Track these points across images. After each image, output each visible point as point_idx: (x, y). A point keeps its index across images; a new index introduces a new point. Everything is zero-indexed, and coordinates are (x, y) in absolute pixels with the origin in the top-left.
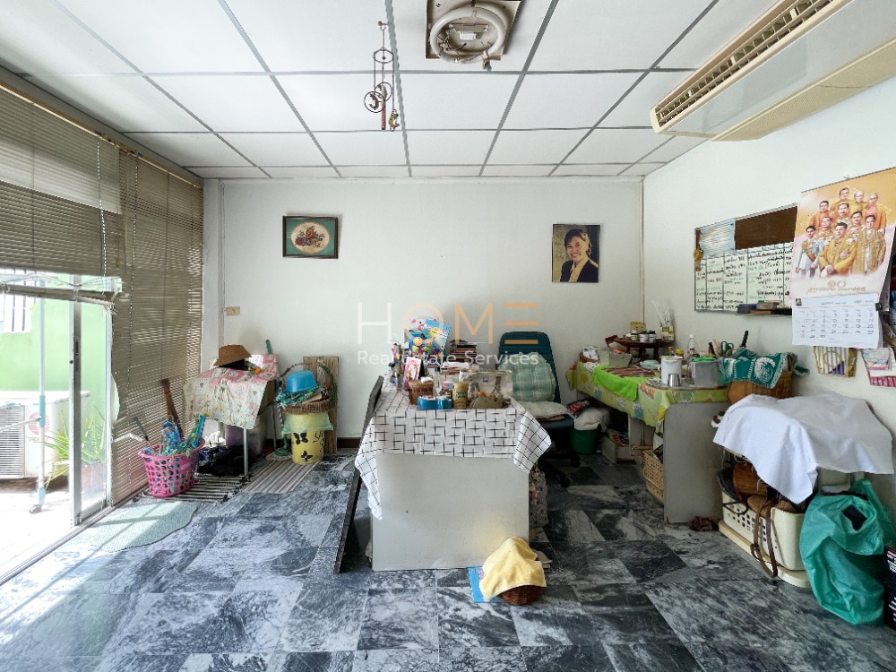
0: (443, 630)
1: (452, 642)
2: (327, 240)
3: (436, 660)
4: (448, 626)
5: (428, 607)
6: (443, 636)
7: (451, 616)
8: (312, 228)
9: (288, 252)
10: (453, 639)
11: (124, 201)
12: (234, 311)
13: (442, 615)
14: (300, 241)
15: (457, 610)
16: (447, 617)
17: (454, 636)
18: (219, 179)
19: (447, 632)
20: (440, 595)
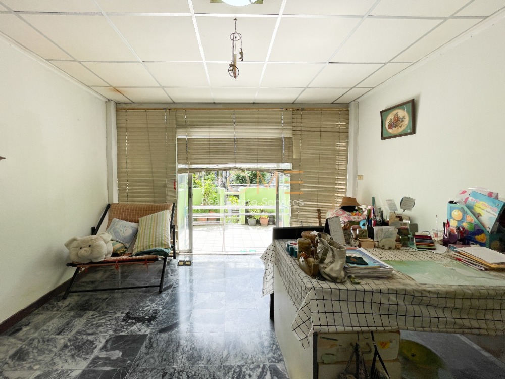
0: (235, 367)
1: (227, 372)
2: (407, 121)
3: (216, 364)
4: (238, 370)
5: (251, 359)
6: (230, 368)
7: (245, 372)
8: (397, 114)
9: (384, 136)
10: (228, 373)
11: (294, 132)
12: (361, 177)
13: (246, 367)
14: (391, 127)
15: (250, 376)
16: (244, 370)
17: (230, 373)
18: (354, 100)
19: (233, 369)
20: (261, 366)
